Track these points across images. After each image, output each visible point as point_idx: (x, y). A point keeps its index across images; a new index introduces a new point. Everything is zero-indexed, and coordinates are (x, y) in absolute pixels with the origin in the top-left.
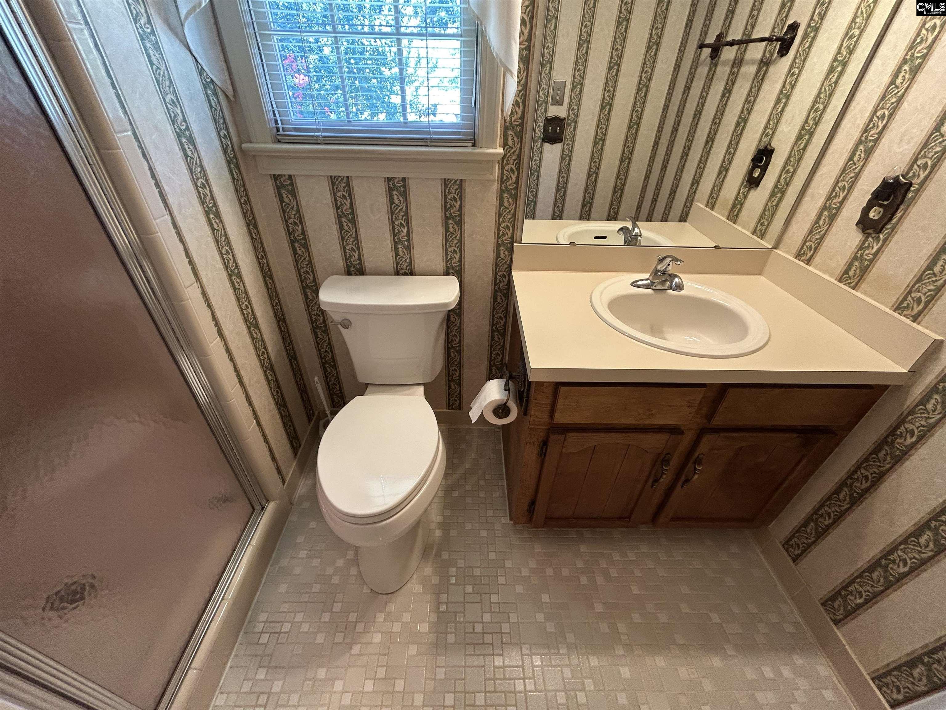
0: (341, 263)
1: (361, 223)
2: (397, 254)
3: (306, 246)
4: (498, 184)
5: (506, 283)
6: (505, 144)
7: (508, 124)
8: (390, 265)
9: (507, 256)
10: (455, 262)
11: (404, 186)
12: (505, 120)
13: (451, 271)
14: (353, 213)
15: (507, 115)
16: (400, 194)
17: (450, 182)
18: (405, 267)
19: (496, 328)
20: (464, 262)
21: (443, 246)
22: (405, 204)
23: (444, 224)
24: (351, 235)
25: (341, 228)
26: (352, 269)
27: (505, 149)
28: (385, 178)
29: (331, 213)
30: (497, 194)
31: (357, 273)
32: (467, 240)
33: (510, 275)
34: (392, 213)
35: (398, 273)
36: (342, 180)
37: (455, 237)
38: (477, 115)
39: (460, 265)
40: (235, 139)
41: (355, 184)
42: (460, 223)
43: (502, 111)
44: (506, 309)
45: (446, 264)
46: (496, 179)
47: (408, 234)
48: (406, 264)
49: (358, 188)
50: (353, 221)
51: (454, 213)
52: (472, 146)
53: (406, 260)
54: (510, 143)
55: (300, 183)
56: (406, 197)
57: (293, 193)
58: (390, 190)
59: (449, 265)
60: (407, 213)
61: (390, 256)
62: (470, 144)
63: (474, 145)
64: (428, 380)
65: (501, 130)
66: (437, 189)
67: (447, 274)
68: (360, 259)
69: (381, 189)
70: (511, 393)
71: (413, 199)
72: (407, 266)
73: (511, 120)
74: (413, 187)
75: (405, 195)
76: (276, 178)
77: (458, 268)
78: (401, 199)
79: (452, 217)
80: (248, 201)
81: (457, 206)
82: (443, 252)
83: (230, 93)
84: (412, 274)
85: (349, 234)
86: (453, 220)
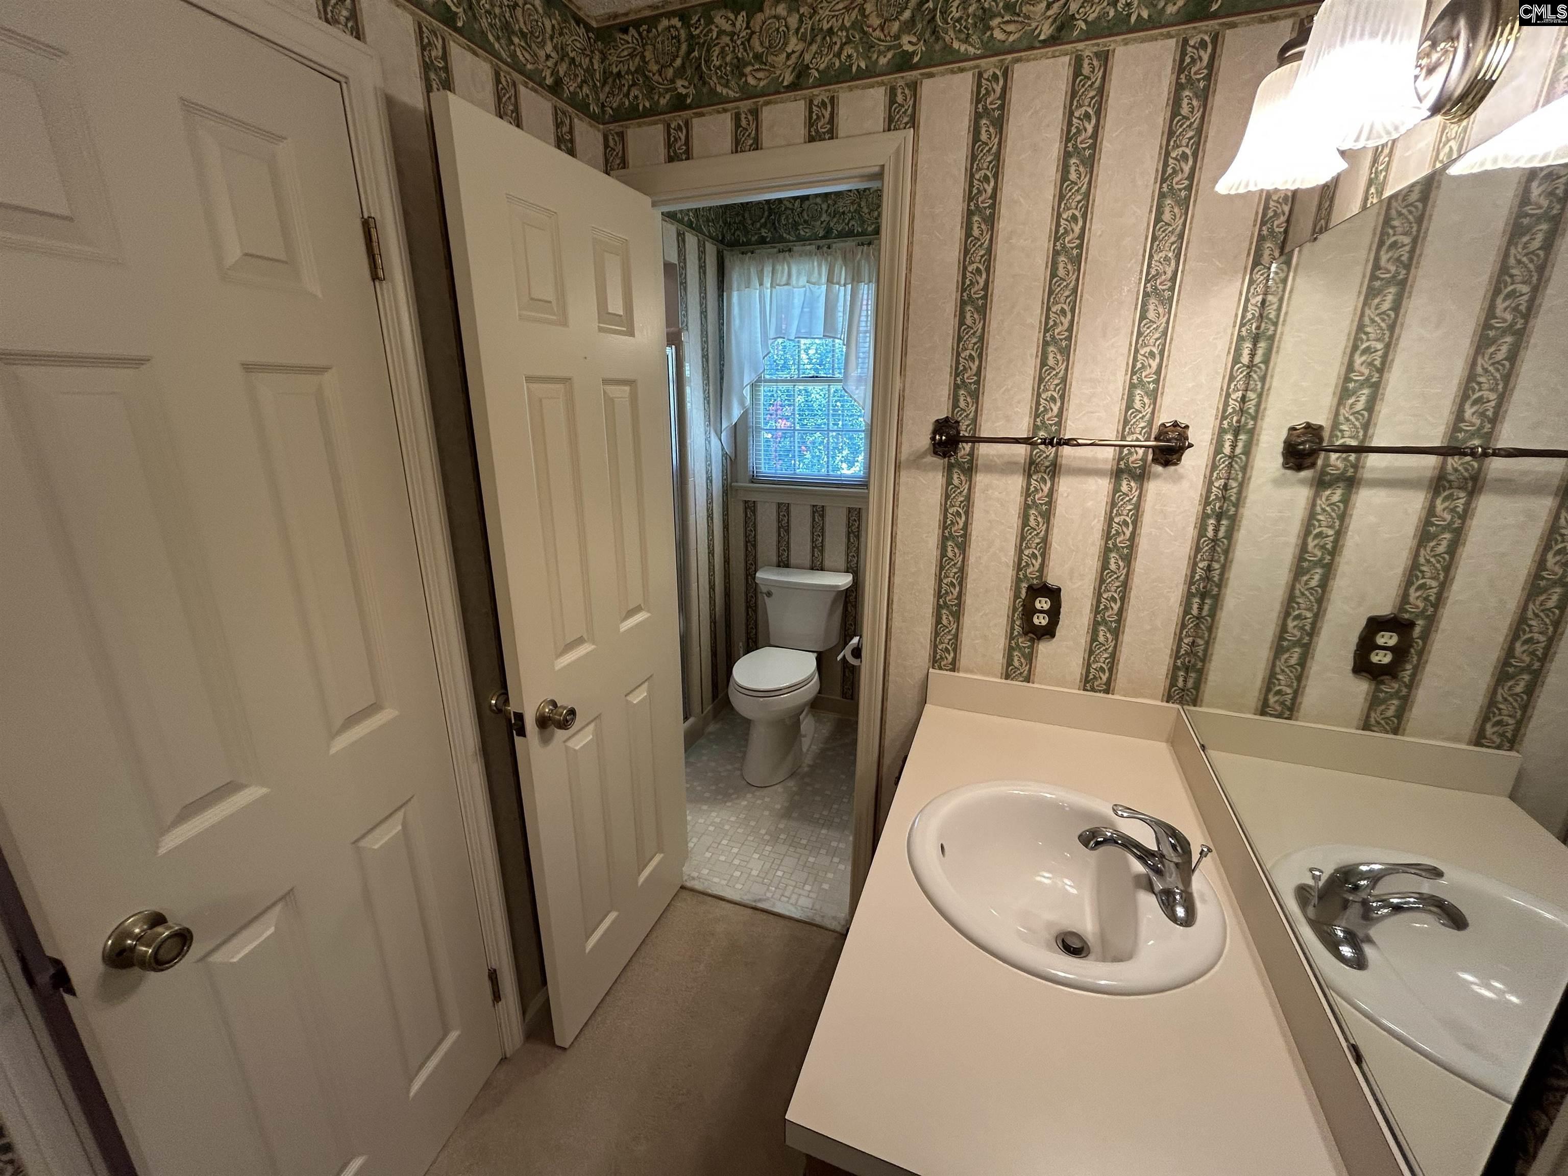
0: (774, 559)
1: (792, 533)
2: (813, 556)
3: (755, 546)
8: (808, 563)
10: (854, 564)
11: (823, 511)
13: (850, 571)
14: (788, 526)
16: (819, 516)
17: (853, 509)
20: (860, 565)
21: (846, 552)
22: (822, 522)
24: (785, 541)
25: (779, 535)
26: (782, 563)
28: (811, 506)
29: (775, 525)
31: (785, 565)
32: (862, 548)
34: (813, 527)
35: (812, 569)
36: (785, 506)
37: (854, 545)
39: (857, 567)
40: (729, 480)
41: (792, 509)
42: (859, 537)
45: (847, 565)
47: (822, 542)
48: (819, 563)
49: (794, 511)
50: (788, 531)
51: (854, 530)
53: (819, 561)
55: (759, 506)
56: (823, 518)
57: (754, 512)
58: (814, 512)
59: (849, 567)
60: (823, 528)
61: (809, 557)
62: (866, 488)
64: (821, 649)
66: (844, 514)
67: (847, 572)
68: (788, 557)
69: (808, 512)
71: (827, 519)
72: (819, 566)
74: (828, 512)
75: (823, 516)
76: (746, 502)
77: (855, 569)
78: (820, 519)
79: (852, 532)
80: (727, 515)
81: (857, 525)
82: (845, 557)
83: (733, 458)
84: (822, 570)
86: (853, 535)
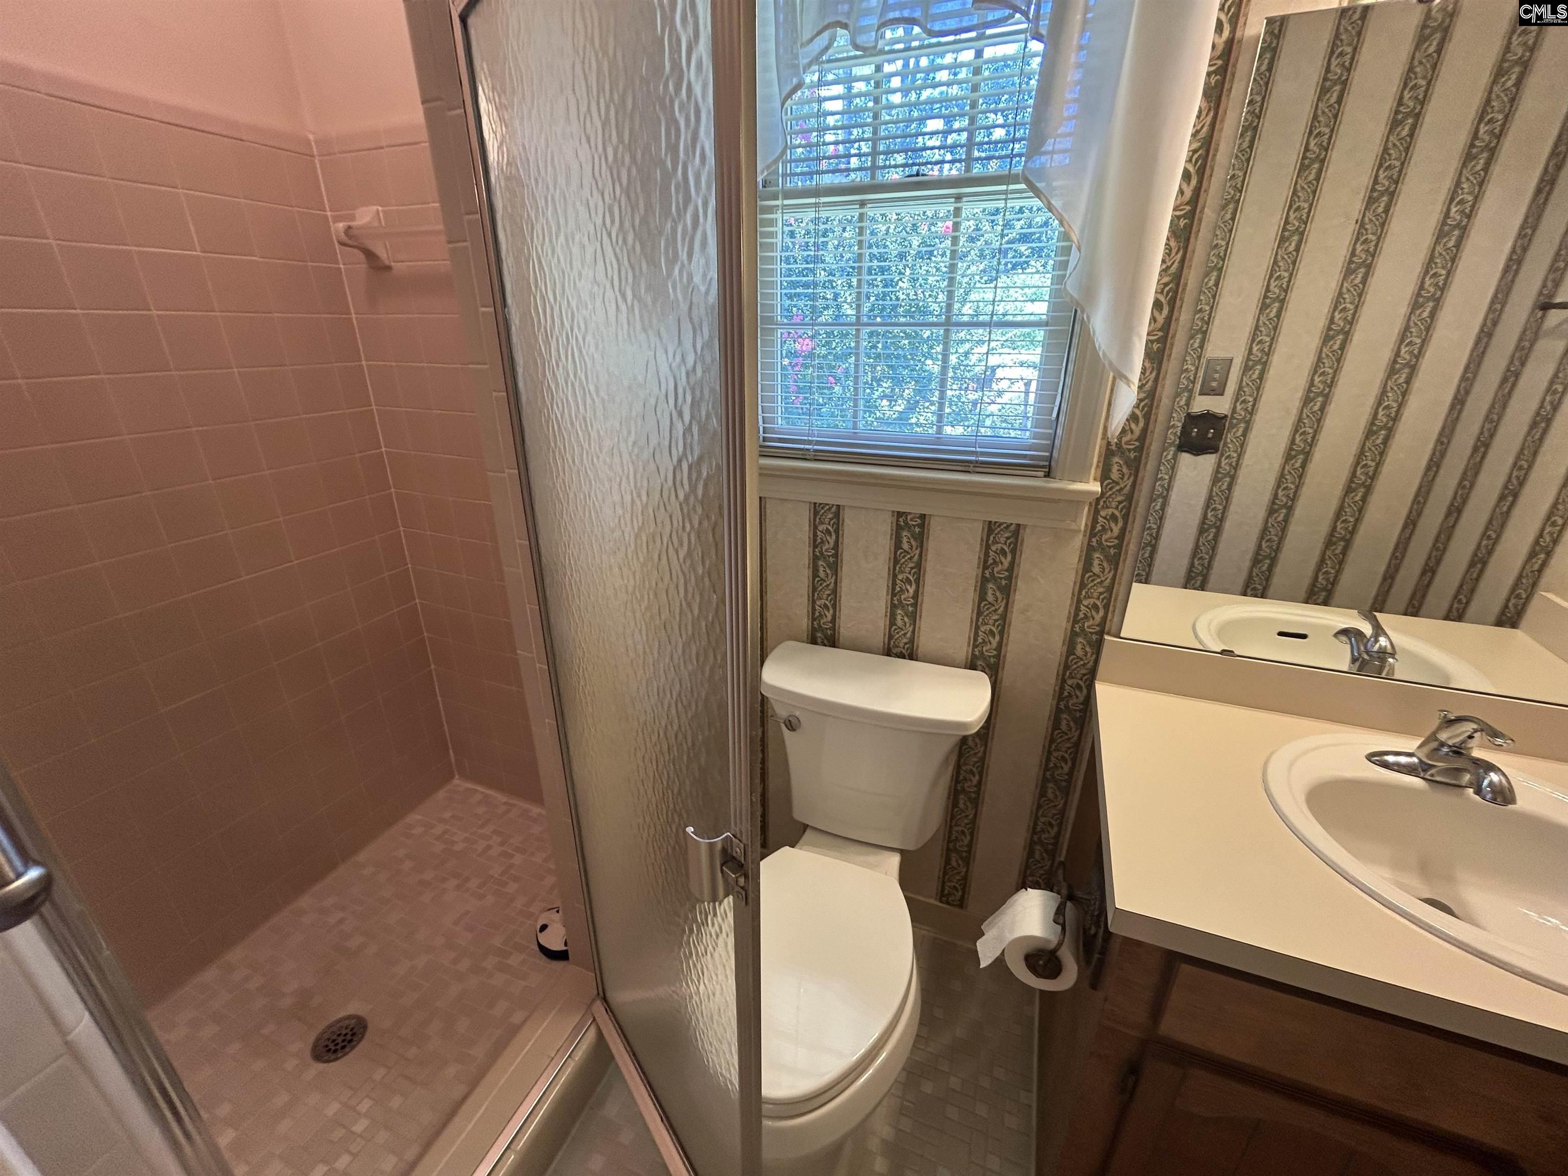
0: (804, 623)
1: (846, 570)
2: (892, 622)
4: (1085, 536)
5: (1081, 699)
6: (1104, 476)
7: (1114, 448)
8: (879, 639)
9: (1089, 655)
10: (989, 650)
11: (922, 526)
12: (1109, 443)
13: (979, 663)
14: (836, 555)
15: (1112, 436)
16: (912, 536)
17: (999, 526)
18: (901, 645)
19: (1052, 775)
20: (1006, 652)
21: (972, 621)
22: (918, 552)
23: (978, 589)
24: (828, 585)
25: (815, 574)
26: (819, 635)
27: (1105, 484)
28: (893, 512)
29: (805, 551)
30: (1082, 551)
31: (826, 642)
32: (1016, 618)
33: (1091, 687)
34: (896, 562)
35: (888, 653)
36: (830, 509)
37: (995, 611)
38: (1059, 431)
39: (998, 656)
41: (848, 516)
42: (1007, 591)
43: (1105, 428)
44: (1077, 745)
45: (973, 651)
46: (1082, 528)
47: (916, 596)
48: (905, 640)
49: (850, 522)
50: (835, 567)
51: (998, 573)
52: (1045, 476)
53: (905, 634)
54: (1115, 475)
55: (770, 508)
56: (922, 542)
58: (899, 529)
59: (977, 653)
60: (919, 565)
61: (882, 623)
62: (1042, 474)
63: (1048, 475)
64: (911, 846)
65: (1099, 456)
66: (974, 535)
67: (972, 667)
68: (833, 621)
69: (884, 528)
70: (1067, 934)
71: (932, 545)
72: (906, 644)
73: (1120, 442)
74: (936, 529)
75: (921, 538)
77: (992, 660)
78: (913, 543)
79: (993, 578)
81: (1006, 563)
82: (971, 629)
84: (912, 656)
85: (825, 584)
86: (994, 584)
